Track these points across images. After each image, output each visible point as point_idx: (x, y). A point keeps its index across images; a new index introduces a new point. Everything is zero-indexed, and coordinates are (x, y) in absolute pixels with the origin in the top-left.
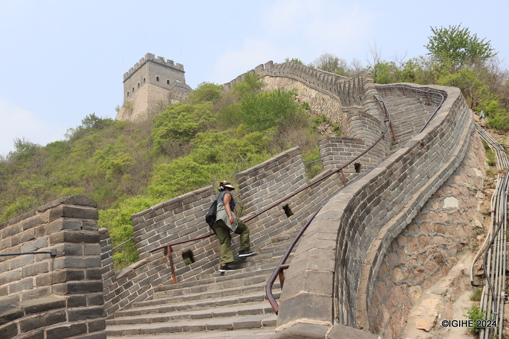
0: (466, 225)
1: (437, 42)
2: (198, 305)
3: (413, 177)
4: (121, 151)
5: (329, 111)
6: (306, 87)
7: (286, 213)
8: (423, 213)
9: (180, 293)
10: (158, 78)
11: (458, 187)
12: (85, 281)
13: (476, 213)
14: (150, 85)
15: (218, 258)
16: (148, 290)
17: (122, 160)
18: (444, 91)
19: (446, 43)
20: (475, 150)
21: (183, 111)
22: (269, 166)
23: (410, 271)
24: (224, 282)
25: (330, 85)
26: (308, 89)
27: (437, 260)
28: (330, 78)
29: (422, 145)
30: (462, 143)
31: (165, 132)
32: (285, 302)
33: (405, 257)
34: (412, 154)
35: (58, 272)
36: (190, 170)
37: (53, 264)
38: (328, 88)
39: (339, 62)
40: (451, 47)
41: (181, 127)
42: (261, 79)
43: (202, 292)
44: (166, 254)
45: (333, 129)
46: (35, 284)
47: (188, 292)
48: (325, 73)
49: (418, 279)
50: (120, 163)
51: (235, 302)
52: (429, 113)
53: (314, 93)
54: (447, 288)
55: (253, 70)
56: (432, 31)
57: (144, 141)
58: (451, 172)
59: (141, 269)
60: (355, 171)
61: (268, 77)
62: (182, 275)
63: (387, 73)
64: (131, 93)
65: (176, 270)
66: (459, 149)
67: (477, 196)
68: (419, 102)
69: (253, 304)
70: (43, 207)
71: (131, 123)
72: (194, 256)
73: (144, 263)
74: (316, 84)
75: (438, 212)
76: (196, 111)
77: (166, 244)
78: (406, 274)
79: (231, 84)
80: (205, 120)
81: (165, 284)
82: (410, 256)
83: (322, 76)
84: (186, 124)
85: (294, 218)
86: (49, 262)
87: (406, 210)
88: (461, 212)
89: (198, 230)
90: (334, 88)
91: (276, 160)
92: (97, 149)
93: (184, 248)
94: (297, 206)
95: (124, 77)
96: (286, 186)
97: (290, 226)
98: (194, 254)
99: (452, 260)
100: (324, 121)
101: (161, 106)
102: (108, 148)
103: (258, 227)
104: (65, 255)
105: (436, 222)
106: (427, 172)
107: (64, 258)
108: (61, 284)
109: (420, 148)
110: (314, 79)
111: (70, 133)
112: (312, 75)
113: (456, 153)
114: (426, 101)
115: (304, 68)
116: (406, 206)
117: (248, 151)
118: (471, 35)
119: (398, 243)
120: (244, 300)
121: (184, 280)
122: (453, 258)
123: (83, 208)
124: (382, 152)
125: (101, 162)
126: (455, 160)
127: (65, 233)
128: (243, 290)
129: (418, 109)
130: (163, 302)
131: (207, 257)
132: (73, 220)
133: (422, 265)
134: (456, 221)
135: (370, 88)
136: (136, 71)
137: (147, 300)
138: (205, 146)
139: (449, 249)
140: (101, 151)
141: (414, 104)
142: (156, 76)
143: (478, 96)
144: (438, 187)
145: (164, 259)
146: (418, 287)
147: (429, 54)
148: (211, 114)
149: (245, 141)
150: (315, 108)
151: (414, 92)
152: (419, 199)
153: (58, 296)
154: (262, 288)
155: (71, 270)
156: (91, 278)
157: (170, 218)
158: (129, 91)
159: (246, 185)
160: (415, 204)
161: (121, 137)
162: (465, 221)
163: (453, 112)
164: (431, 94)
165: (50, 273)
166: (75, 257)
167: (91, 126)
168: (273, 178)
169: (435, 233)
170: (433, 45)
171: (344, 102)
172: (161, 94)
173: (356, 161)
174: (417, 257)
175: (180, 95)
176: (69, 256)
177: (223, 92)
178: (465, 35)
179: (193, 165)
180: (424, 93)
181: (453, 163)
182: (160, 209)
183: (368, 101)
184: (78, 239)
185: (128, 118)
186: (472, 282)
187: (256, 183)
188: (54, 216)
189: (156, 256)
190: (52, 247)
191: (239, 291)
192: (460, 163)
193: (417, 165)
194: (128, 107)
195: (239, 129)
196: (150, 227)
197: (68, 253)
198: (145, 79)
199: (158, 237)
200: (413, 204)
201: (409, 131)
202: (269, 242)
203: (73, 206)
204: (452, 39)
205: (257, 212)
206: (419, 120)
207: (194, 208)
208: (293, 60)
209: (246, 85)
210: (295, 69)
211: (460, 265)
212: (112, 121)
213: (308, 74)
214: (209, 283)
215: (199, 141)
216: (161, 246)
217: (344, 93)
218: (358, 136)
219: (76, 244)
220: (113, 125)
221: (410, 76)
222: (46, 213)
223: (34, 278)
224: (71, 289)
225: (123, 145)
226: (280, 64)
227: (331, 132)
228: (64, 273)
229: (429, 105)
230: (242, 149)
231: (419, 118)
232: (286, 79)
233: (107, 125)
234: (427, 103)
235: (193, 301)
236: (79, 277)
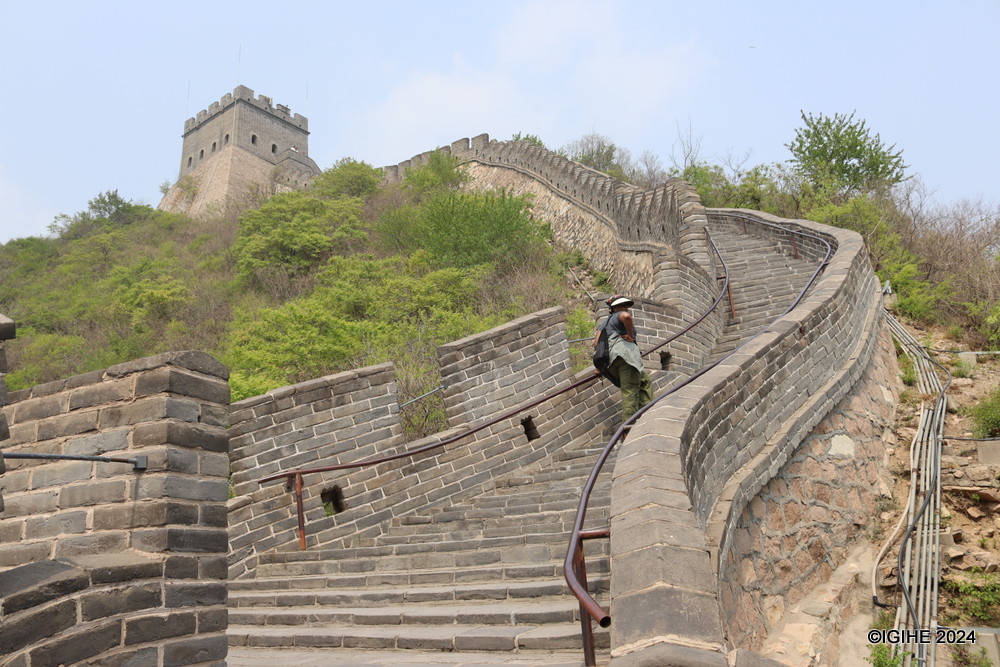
0: (864, 490)
1: (809, 140)
2: (365, 597)
3: (783, 390)
4: (167, 274)
5: (590, 245)
6: (549, 193)
7: (526, 433)
8: (795, 459)
9: (316, 571)
10: (254, 138)
11: (855, 417)
12: (198, 528)
13: (881, 470)
14: (238, 149)
15: (390, 508)
16: (247, 559)
17: (169, 292)
18: (829, 235)
19: (825, 146)
20: (883, 353)
21: (304, 210)
22: (503, 337)
23: (768, 567)
24: (415, 555)
25: (599, 195)
26: (553, 198)
27: (813, 551)
28: (601, 182)
29: (802, 331)
30: (865, 335)
31: (263, 246)
32: (625, 602)
33: (761, 540)
34: (784, 346)
35: (148, 504)
36: (317, 329)
37: (136, 487)
38: (595, 201)
39: (616, 154)
40: (834, 153)
41: (297, 240)
42: (461, 167)
43: (363, 571)
44: (289, 488)
45: (595, 280)
46: (90, 523)
47: (334, 569)
48: (590, 172)
49: (781, 584)
50: (165, 296)
51: (446, 597)
52: (798, 272)
53: (563, 208)
54: (831, 605)
55: (447, 148)
56: (803, 120)
57: (216, 260)
58: (846, 388)
59: (237, 515)
60: (660, 366)
61: (475, 164)
62: (317, 535)
63: (706, 186)
64: (195, 159)
65: (307, 523)
66: (862, 347)
67: (884, 439)
68: (775, 249)
69: (482, 604)
70: (121, 367)
71: (191, 220)
72: (343, 498)
73: (246, 503)
74: (570, 189)
75: (820, 460)
76: (329, 213)
77: (291, 470)
78: (761, 572)
79: (401, 170)
80: (345, 234)
81: (283, 549)
82: (770, 538)
83: (585, 176)
84: (306, 236)
85: (540, 444)
86: (127, 481)
87: (769, 450)
88: (858, 465)
89: (357, 448)
90: (606, 201)
91: (517, 328)
92: (115, 262)
93: (326, 481)
94: (548, 422)
95: (186, 127)
96: (531, 380)
97: (532, 459)
98: (345, 495)
99: (838, 553)
100: (579, 263)
101: (255, 194)
102: (140, 265)
103: (471, 455)
104: (166, 471)
105: (816, 479)
106: (806, 383)
107: (164, 475)
108: (153, 529)
109: (798, 336)
110: (567, 180)
111: (60, 224)
112: (564, 171)
113: (856, 354)
114: (789, 249)
115: (550, 156)
116: (769, 443)
117: (431, 303)
118: (872, 135)
119: (751, 512)
120: (465, 595)
121: (319, 545)
122: (840, 550)
123: (205, 378)
124: (709, 336)
125: (123, 291)
126: (854, 366)
127: (170, 426)
128: (458, 575)
129: (776, 264)
130: (284, 586)
131: (369, 504)
132: (185, 400)
133: (789, 557)
134: (848, 482)
135: (694, 211)
136: (212, 117)
137: (242, 578)
138: (347, 284)
139: (835, 532)
140: (125, 269)
141: (765, 252)
142: (252, 133)
143: (883, 252)
144: (825, 413)
145: (284, 498)
146: (779, 598)
147: (791, 161)
148: (358, 223)
149: (429, 284)
150: (563, 236)
151: (765, 230)
152: (792, 432)
153: (144, 553)
154: (498, 573)
155: (176, 501)
156: (208, 522)
157: (304, 418)
158: (192, 156)
159: (455, 369)
160: (785, 441)
161: (168, 245)
162: (863, 483)
163: (852, 277)
164: (801, 236)
165: (129, 504)
166: (184, 477)
167: (107, 216)
168: (509, 361)
169: (813, 500)
170: (801, 146)
171: (625, 231)
172: (258, 171)
173: (664, 349)
174: (782, 541)
175: (294, 177)
176: (174, 474)
177: (383, 183)
178: (860, 133)
179: (323, 318)
180: (787, 233)
181: (851, 372)
182: (286, 399)
183: (692, 235)
184: (191, 441)
185: (183, 209)
186: (875, 598)
187: (476, 369)
188: (147, 387)
189: (270, 491)
190: (138, 451)
191: (450, 576)
192: (861, 373)
193: (791, 368)
194: (188, 188)
195: (414, 258)
196: (265, 432)
197: (173, 466)
198: (227, 136)
199: (277, 454)
200: (782, 440)
201: (759, 301)
202: (490, 487)
203: (188, 373)
204: (838, 140)
205: (472, 424)
206: (778, 283)
207: (353, 404)
208: (527, 138)
209: (431, 175)
210: (532, 156)
211: (852, 565)
212: (151, 210)
213: (556, 168)
214: (382, 555)
215: (333, 271)
216: (281, 472)
217: (629, 214)
218: (670, 301)
219: (188, 451)
220: (153, 218)
221: (753, 198)
222: (127, 379)
223: (90, 511)
224: (174, 541)
225: (171, 262)
226: (502, 143)
227: (590, 286)
228: (161, 506)
229: (796, 257)
230: (422, 298)
231: (778, 280)
232: (512, 173)
233: (140, 218)
234: (793, 253)
235: (350, 588)
236: (188, 519)
